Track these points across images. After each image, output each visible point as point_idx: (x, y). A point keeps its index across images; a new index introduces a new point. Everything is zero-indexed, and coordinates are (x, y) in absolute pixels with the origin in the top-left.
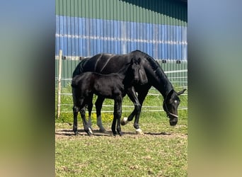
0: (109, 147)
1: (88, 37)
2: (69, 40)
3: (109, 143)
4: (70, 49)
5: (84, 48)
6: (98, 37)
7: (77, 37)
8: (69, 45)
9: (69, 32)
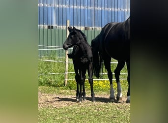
0: (118, 113)
1: (93, 8)
2: (75, 11)
3: (117, 109)
4: (75, 20)
5: (89, 18)
6: (103, 8)
7: (82, 7)
8: (75, 16)
9: (75, 4)
